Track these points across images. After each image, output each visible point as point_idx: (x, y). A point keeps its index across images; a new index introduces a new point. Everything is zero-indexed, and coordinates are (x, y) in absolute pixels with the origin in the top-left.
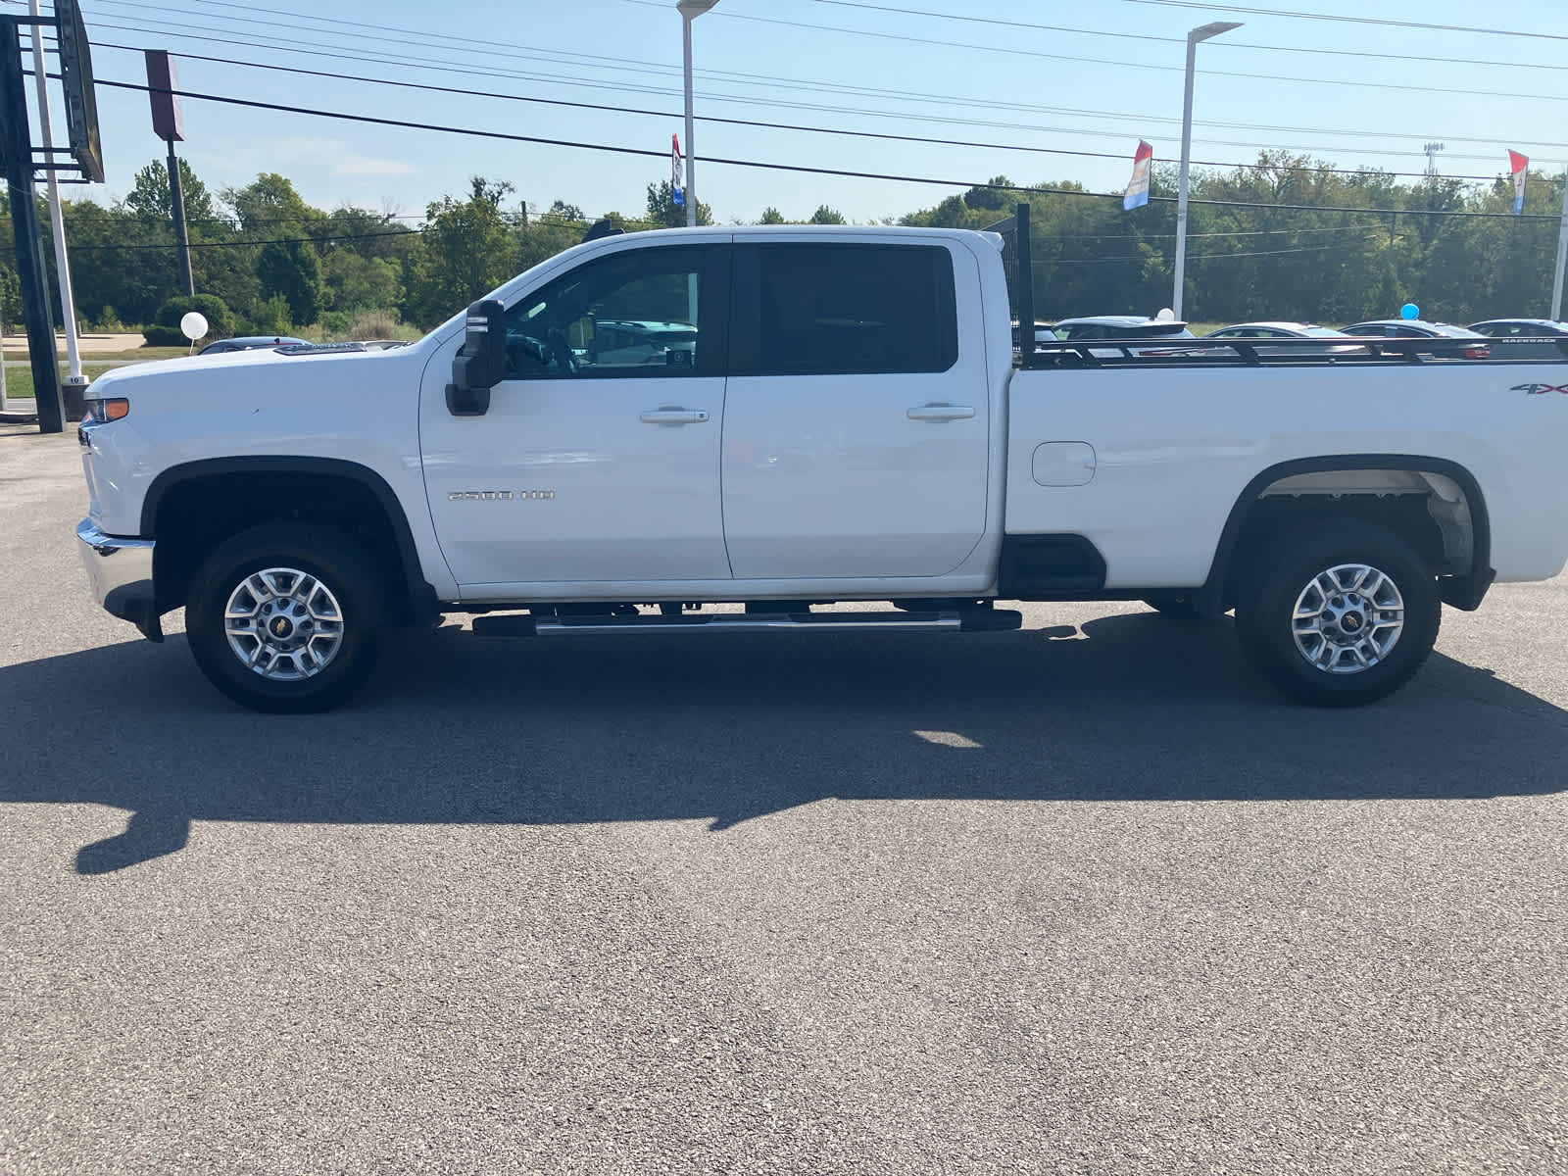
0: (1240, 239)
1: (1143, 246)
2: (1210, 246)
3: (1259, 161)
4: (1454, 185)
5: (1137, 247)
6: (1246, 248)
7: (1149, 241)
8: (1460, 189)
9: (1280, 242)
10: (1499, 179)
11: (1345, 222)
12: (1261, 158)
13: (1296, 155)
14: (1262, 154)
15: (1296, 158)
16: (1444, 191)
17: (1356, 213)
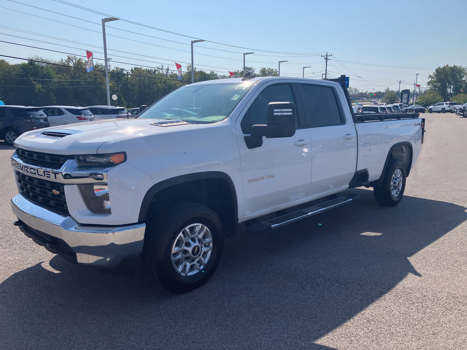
0: (66, 82)
1: (34, 82)
2: (56, 83)
3: (68, 58)
4: (122, 70)
5: (32, 82)
6: (68, 85)
7: (35, 81)
8: (123, 71)
9: (78, 83)
10: (132, 69)
11: (96, 79)
12: (68, 57)
13: (79, 57)
14: (68, 56)
15: (79, 58)
16: (120, 71)
17: (98, 76)
